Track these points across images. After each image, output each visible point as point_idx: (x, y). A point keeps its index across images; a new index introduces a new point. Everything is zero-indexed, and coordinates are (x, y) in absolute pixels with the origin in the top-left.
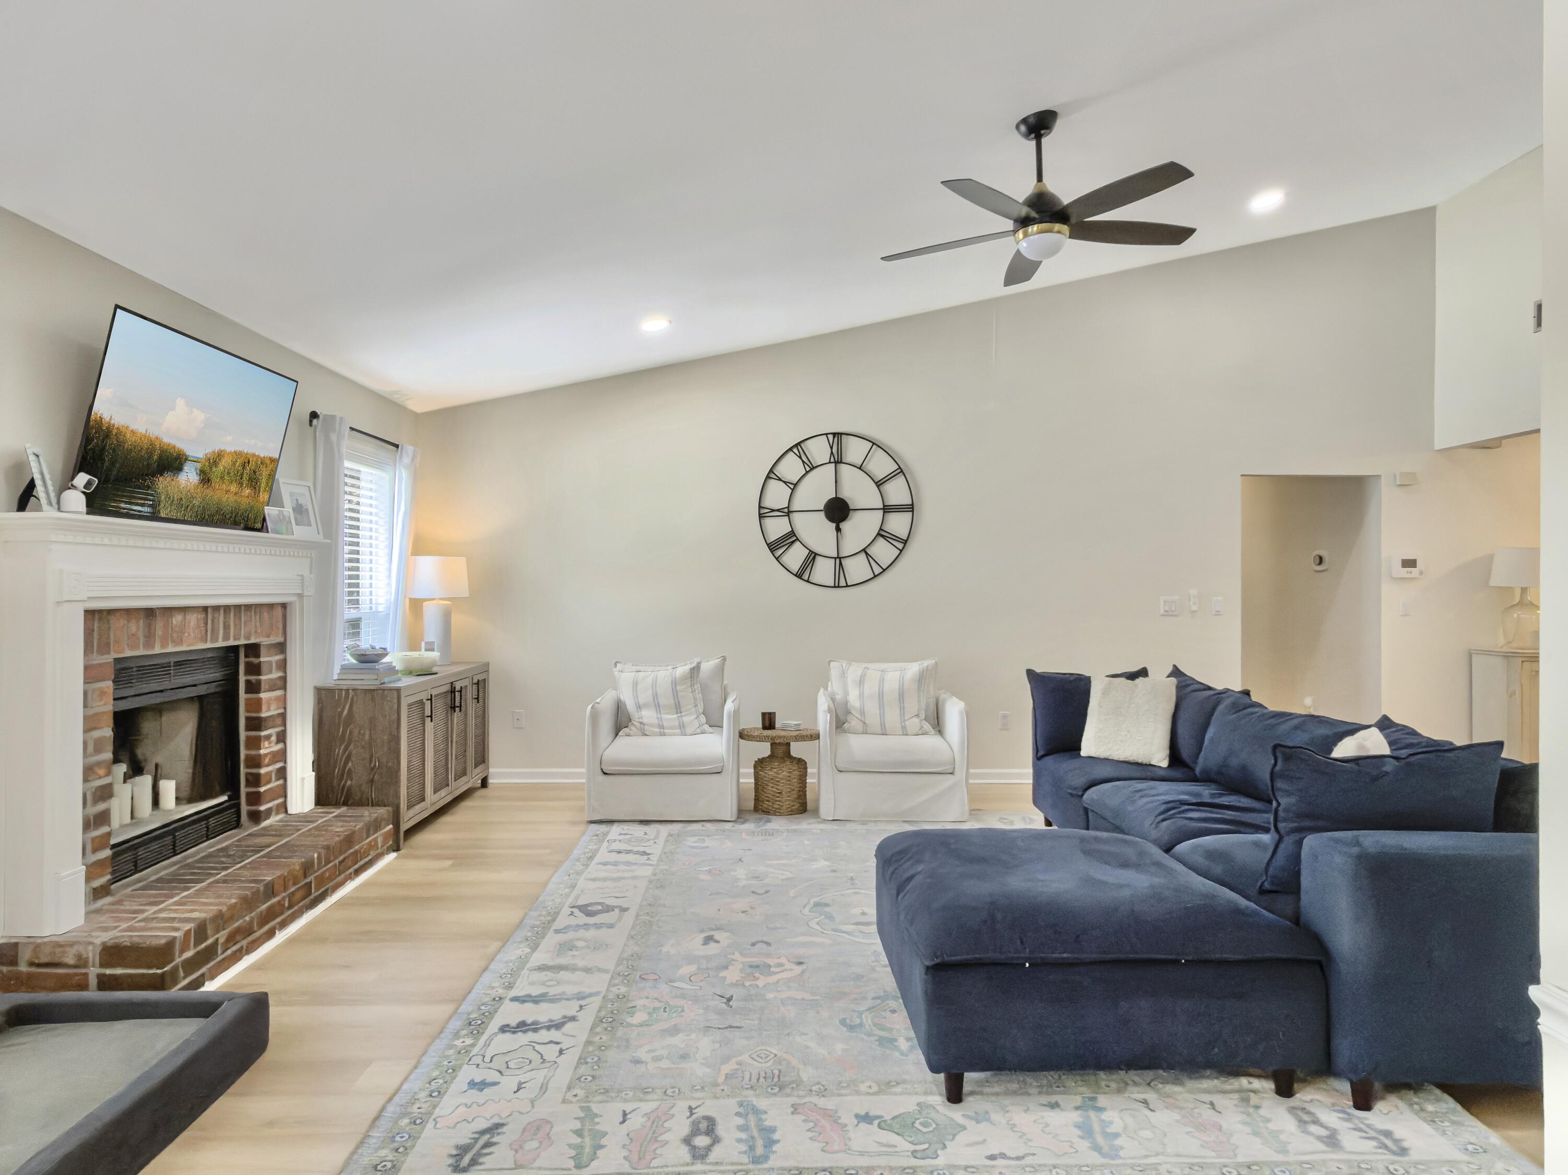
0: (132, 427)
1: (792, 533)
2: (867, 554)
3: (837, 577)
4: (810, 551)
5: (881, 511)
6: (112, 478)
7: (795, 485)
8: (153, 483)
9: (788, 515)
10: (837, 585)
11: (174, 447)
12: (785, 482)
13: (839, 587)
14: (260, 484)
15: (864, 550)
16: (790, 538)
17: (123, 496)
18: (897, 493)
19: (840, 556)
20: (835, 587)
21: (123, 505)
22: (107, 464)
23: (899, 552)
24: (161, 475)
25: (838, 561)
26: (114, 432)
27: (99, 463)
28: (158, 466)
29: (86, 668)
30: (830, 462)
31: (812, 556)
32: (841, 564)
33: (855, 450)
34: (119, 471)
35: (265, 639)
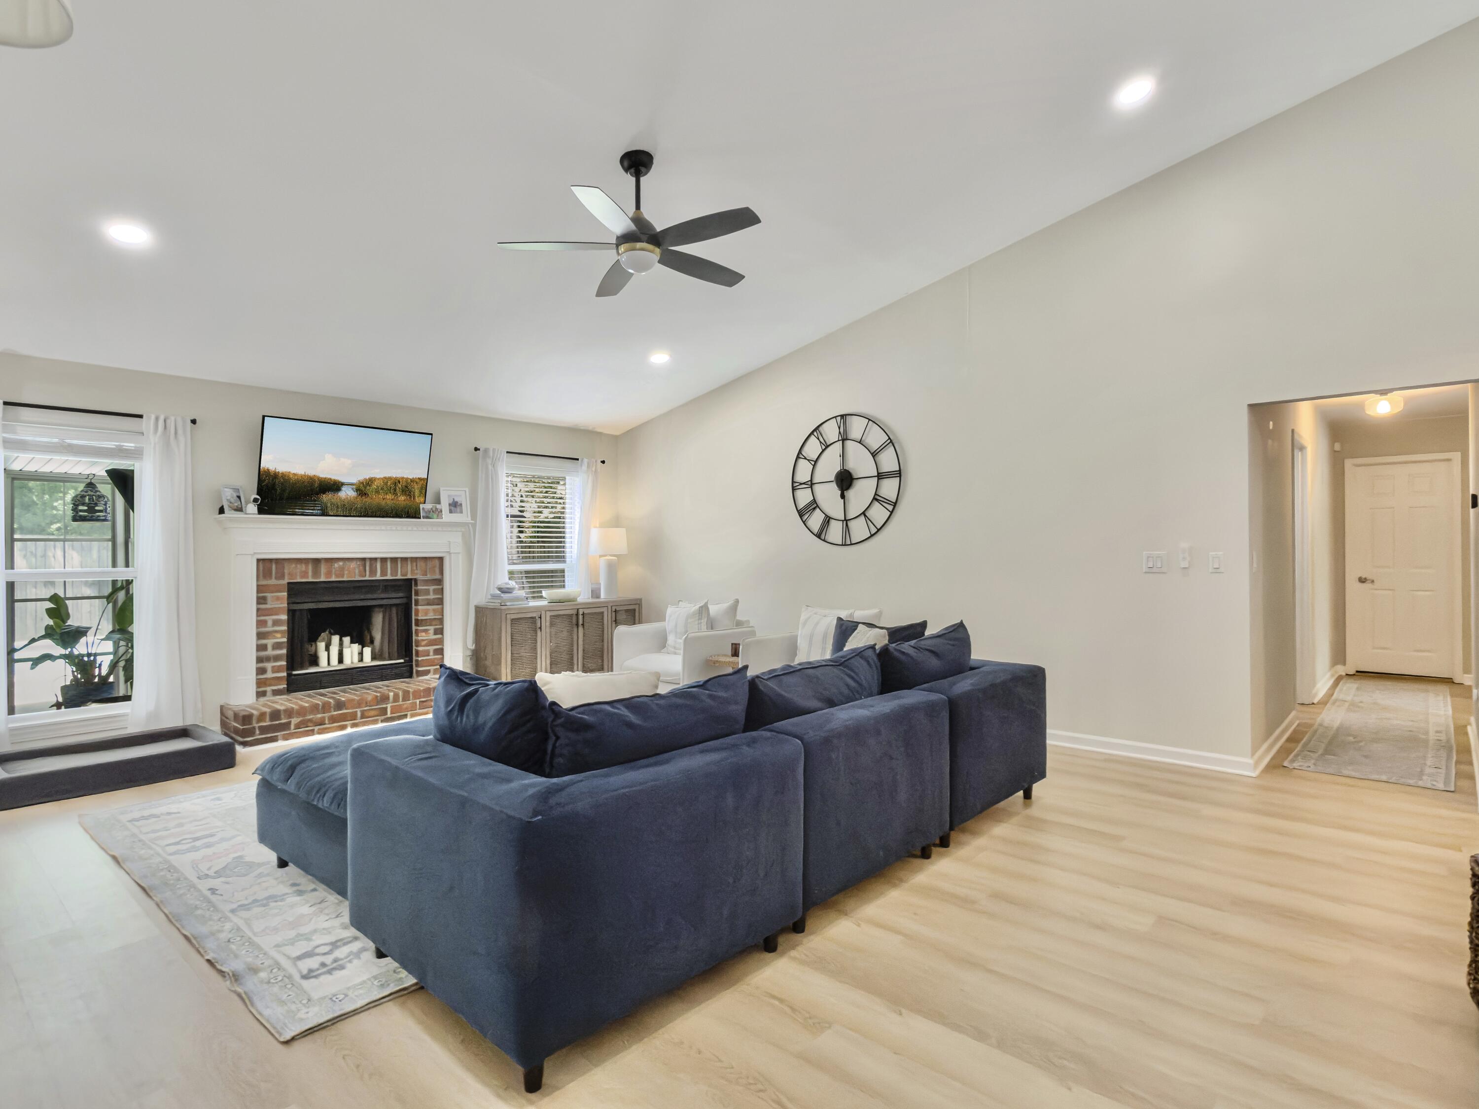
0: (293, 472)
1: (814, 501)
2: (865, 516)
3: (844, 538)
4: (826, 515)
5: (877, 478)
6: (285, 497)
7: (816, 462)
8: (318, 498)
9: (811, 487)
10: (844, 544)
11: (331, 479)
12: (808, 460)
13: (845, 545)
14: (414, 493)
15: (864, 513)
16: (814, 505)
17: (296, 506)
18: (888, 462)
19: (847, 519)
20: (842, 545)
21: (297, 510)
22: (279, 491)
23: (889, 513)
24: (323, 494)
25: (845, 522)
26: (280, 475)
27: (273, 491)
28: (320, 489)
29: (258, 586)
30: (839, 440)
31: (828, 520)
32: (847, 525)
33: (856, 427)
34: (289, 494)
35: (421, 576)
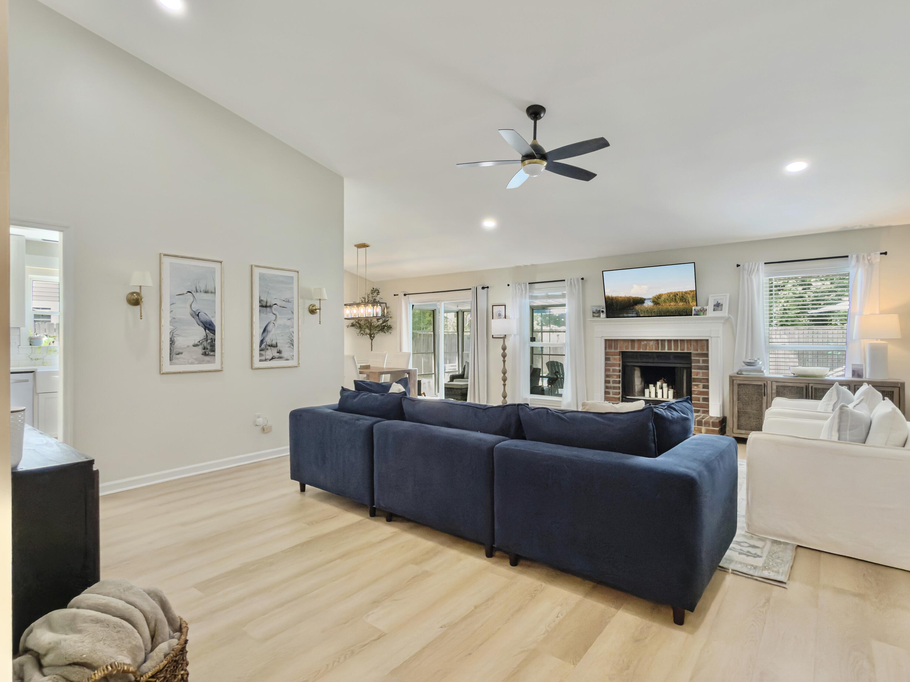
0: (620, 296)
6: (618, 309)
8: (634, 308)
11: (638, 297)
14: (689, 300)
17: (624, 313)
22: (615, 306)
24: (636, 305)
26: (614, 298)
28: (634, 303)
29: (606, 352)
34: (620, 307)
35: (694, 351)
